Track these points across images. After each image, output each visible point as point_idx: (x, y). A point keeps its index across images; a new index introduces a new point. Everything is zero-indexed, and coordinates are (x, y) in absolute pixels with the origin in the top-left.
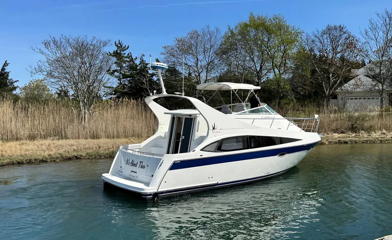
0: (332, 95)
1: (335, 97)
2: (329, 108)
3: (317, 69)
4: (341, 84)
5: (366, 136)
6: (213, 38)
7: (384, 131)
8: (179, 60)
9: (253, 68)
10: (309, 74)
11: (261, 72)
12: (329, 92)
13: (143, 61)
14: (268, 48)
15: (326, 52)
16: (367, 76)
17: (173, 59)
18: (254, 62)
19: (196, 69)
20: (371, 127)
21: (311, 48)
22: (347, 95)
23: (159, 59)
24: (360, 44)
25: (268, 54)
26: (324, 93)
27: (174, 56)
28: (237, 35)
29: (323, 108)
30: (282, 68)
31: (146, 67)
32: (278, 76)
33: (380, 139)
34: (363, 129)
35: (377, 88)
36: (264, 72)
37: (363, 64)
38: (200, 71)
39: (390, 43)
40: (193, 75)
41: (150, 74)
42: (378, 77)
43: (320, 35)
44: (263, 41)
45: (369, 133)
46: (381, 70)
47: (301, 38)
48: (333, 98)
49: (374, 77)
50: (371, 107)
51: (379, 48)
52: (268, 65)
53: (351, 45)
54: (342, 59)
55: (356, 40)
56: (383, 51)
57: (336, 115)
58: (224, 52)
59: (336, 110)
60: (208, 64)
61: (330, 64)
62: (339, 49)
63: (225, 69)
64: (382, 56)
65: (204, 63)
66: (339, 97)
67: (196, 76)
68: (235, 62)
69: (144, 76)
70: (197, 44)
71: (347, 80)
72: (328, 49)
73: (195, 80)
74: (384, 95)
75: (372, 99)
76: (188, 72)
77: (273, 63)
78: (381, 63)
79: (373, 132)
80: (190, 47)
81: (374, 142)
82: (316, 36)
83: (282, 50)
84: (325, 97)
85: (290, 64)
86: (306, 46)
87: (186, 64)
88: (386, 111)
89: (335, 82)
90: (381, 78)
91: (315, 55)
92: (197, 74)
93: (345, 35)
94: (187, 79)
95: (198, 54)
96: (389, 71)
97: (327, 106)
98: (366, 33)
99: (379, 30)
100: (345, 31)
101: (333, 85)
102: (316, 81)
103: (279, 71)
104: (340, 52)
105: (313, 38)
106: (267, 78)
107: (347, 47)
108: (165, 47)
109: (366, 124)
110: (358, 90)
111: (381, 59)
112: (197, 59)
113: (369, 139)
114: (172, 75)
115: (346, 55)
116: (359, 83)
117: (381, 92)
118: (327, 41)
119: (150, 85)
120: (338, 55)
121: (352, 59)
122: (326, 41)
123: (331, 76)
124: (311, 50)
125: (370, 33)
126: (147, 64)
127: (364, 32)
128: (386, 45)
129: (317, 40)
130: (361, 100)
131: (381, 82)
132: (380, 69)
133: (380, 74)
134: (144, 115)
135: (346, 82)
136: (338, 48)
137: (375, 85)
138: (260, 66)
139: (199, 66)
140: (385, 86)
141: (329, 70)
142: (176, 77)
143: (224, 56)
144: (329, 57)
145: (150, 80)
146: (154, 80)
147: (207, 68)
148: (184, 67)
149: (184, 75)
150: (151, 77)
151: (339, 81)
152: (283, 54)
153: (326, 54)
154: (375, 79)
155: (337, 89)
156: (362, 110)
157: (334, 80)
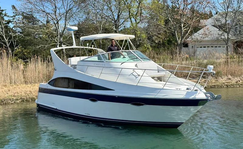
0: (183, 44)
1: (186, 45)
2: (181, 55)
3: (170, 19)
4: (191, 33)
5: (214, 81)
7: (230, 77)
8: (37, 7)
9: (110, 17)
10: (162, 23)
11: (119, 21)
12: (181, 41)
15: (178, 4)
16: (214, 26)
17: (31, 6)
18: (111, 11)
19: (55, 17)
22: (196, 43)
25: (125, 4)
26: (176, 41)
29: (176, 56)
30: (139, 18)
31: (1, 14)
32: (134, 25)
33: (226, 84)
35: (223, 37)
36: (121, 21)
37: (211, 15)
38: (58, 19)
40: (51, 23)
41: (6, 21)
42: (224, 27)
45: (216, 78)
46: (226, 21)
48: (184, 47)
49: (220, 27)
50: (217, 55)
52: (125, 14)
54: (193, 10)
56: (228, 3)
57: (188, 62)
59: (187, 57)
60: (67, 12)
61: (181, 14)
63: (84, 17)
64: (228, 7)
65: (63, 11)
66: (190, 45)
67: (54, 23)
68: (94, 11)
71: (196, 29)
73: (54, 28)
74: (230, 44)
75: (219, 47)
76: (45, 19)
77: (129, 12)
78: (227, 14)
79: (220, 78)
81: (221, 87)
84: (177, 45)
85: (145, 13)
87: (44, 12)
88: (231, 58)
89: (186, 32)
90: (227, 28)
91: (168, 6)
92: (56, 22)
94: (45, 26)
95: (56, 2)
96: (233, 21)
97: (180, 54)
101: (185, 34)
102: (169, 30)
103: (136, 20)
104: (190, 4)
106: (125, 27)
110: (207, 39)
111: (226, 11)
112: (55, 6)
113: (217, 84)
114: (29, 22)
115: (196, 6)
116: (207, 32)
117: (227, 41)
119: (6, 32)
120: (189, 7)
121: (201, 11)
123: (182, 25)
126: (3, 10)
130: (209, 49)
131: (226, 32)
132: (226, 19)
133: (225, 24)
135: (196, 32)
137: (221, 35)
138: (117, 15)
139: (57, 14)
140: (230, 36)
141: (181, 20)
142: (33, 24)
143: (83, 4)
144: (181, 8)
145: (6, 27)
146: (10, 27)
147: (66, 15)
148: (42, 15)
149: (42, 22)
150: (6, 24)
151: (189, 31)
152: (139, 4)
153: (178, 6)
154: (222, 29)
155: (188, 38)
156: (210, 58)
157: (186, 29)
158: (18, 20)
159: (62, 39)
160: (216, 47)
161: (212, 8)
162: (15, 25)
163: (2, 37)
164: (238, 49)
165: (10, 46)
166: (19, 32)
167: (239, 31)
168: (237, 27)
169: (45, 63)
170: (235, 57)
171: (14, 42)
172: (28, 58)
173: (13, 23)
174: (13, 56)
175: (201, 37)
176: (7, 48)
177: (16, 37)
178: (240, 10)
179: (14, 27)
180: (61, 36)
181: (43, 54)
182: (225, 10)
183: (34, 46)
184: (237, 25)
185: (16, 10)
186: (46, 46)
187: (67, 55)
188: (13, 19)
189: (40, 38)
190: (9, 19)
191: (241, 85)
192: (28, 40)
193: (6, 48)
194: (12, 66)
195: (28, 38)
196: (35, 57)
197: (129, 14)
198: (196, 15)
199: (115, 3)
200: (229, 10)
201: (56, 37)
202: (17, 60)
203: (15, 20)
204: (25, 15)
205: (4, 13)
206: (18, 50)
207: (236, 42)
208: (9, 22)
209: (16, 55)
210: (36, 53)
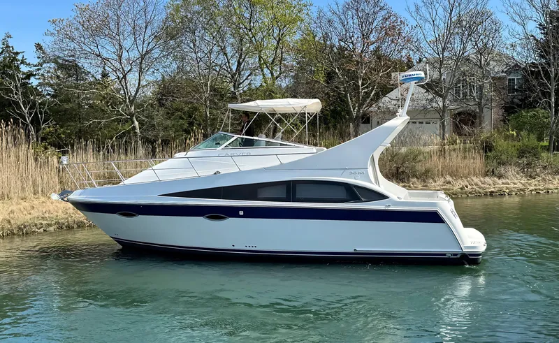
0: (363, 118)
1: (367, 120)
3: (337, 71)
4: (377, 97)
6: (150, 8)
7: (449, 178)
8: (84, 47)
10: (322, 78)
11: (240, 74)
12: (358, 111)
13: (8, 47)
14: (250, 30)
15: (352, 42)
17: (73, 45)
18: (226, 55)
20: (427, 171)
21: (326, 33)
22: (387, 116)
23: (42, 44)
24: (407, 29)
25: (251, 42)
26: (349, 113)
27: (73, 39)
28: (194, 4)
30: (277, 68)
31: (14, 59)
32: (269, 82)
34: (415, 176)
35: (434, 105)
36: (245, 74)
37: (411, 65)
38: (126, 69)
39: (455, 27)
40: (112, 77)
41: (24, 74)
42: (437, 87)
43: (341, 11)
44: (241, 17)
45: (425, 181)
46: (441, 75)
47: (307, 14)
48: (364, 123)
49: (429, 87)
50: (425, 137)
51: (437, 36)
52: (252, 61)
53: (391, 30)
54: (378, 55)
55: (401, 21)
56: (444, 42)
58: (171, 34)
60: (143, 57)
61: (358, 62)
62: (372, 38)
63: (174, 66)
64: (444, 49)
65: (135, 54)
66: (374, 120)
67: (119, 78)
68: (193, 55)
69: (12, 77)
70: (118, 17)
72: (356, 36)
74: (447, 117)
75: (427, 123)
76: (100, 70)
77: (260, 57)
78: (441, 63)
79: (431, 181)
80: (105, 23)
82: (334, 13)
83: (275, 35)
84: (351, 119)
85: (289, 60)
86: (318, 29)
87: (98, 55)
88: (451, 143)
89: (368, 94)
90: (441, 88)
92: (121, 76)
93: (383, 13)
94: (99, 83)
95: (121, 36)
96: (454, 75)
98: (417, 10)
99: (437, 5)
100: (382, 5)
101: (364, 99)
102: (334, 91)
103: (272, 73)
104: (374, 43)
105: (329, 15)
106: (250, 84)
107: (386, 33)
108: (54, 22)
109: (420, 168)
111: (441, 56)
112: (120, 45)
114: (70, 76)
115: (384, 47)
117: (442, 111)
118: (353, 23)
119: (25, 95)
120: (372, 48)
121: (395, 56)
122: (350, 22)
123: (360, 83)
124: (326, 37)
125: (423, 10)
126: (17, 53)
127: (413, 9)
128: (449, 32)
129: (336, 19)
130: (410, 126)
131: (441, 96)
132: (440, 72)
133: (439, 81)
134: (12, 154)
135: (385, 94)
136: (372, 36)
137: (431, 100)
138: (236, 63)
139: (123, 61)
140: (448, 102)
141: (357, 72)
142: (77, 80)
143: (172, 42)
144: (357, 50)
145: (25, 85)
146: (33, 85)
147: (141, 63)
148: (93, 62)
149: (93, 76)
150: (25, 79)
151: (373, 93)
152: (278, 42)
153: (351, 46)
154: (432, 89)
155: (371, 106)
156: (412, 143)
157: (366, 90)
158: (48, 72)
159: (133, 108)
160: (422, 123)
161: (413, 50)
162: (41, 81)
163: (17, 104)
164: (462, 127)
165: (32, 122)
166: (49, 94)
167: (463, 93)
168: (460, 87)
169: (101, 153)
170: (458, 141)
171: (41, 114)
172: (67, 145)
173: (37, 77)
174: (37, 140)
175: (395, 105)
176: (27, 125)
177: (45, 105)
178: (466, 54)
179: (40, 84)
180: (131, 102)
181: (96, 137)
182: (438, 54)
183: (80, 122)
184: (459, 81)
185: (43, 53)
186: (103, 121)
187: (142, 138)
188: (38, 70)
189: (91, 106)
190: (30, 69)
191: (470, 193)
192: (66, 110)
193: (25, 126)
194: (36, 160)
195: (67, 107)
196: (80, 143)
197: (260, 60)
198: (386, 63)
199: (232, 40)
200: (446, 54)
201: (121, 103)
202: (46, 148)
203: (41, 72)
204: (60, 61)
205: (20, 57)
206: (48, 129)
207: (459, 114)
208: (29, 75)
209: (43, 139)
210: (83, 135)
